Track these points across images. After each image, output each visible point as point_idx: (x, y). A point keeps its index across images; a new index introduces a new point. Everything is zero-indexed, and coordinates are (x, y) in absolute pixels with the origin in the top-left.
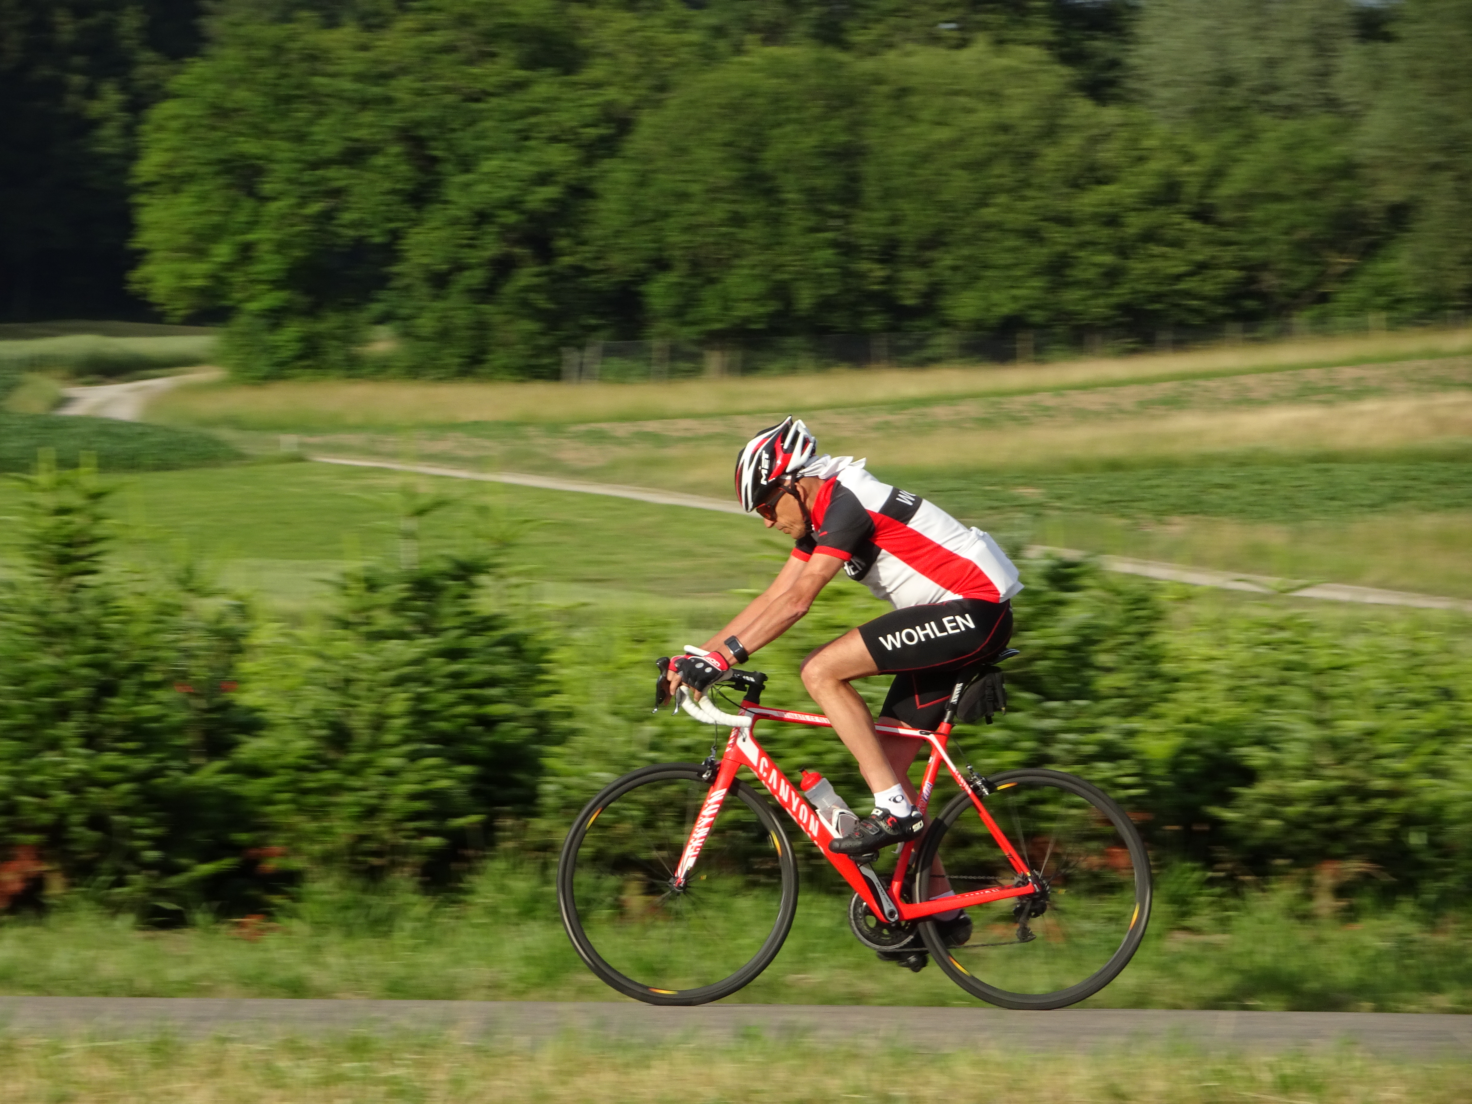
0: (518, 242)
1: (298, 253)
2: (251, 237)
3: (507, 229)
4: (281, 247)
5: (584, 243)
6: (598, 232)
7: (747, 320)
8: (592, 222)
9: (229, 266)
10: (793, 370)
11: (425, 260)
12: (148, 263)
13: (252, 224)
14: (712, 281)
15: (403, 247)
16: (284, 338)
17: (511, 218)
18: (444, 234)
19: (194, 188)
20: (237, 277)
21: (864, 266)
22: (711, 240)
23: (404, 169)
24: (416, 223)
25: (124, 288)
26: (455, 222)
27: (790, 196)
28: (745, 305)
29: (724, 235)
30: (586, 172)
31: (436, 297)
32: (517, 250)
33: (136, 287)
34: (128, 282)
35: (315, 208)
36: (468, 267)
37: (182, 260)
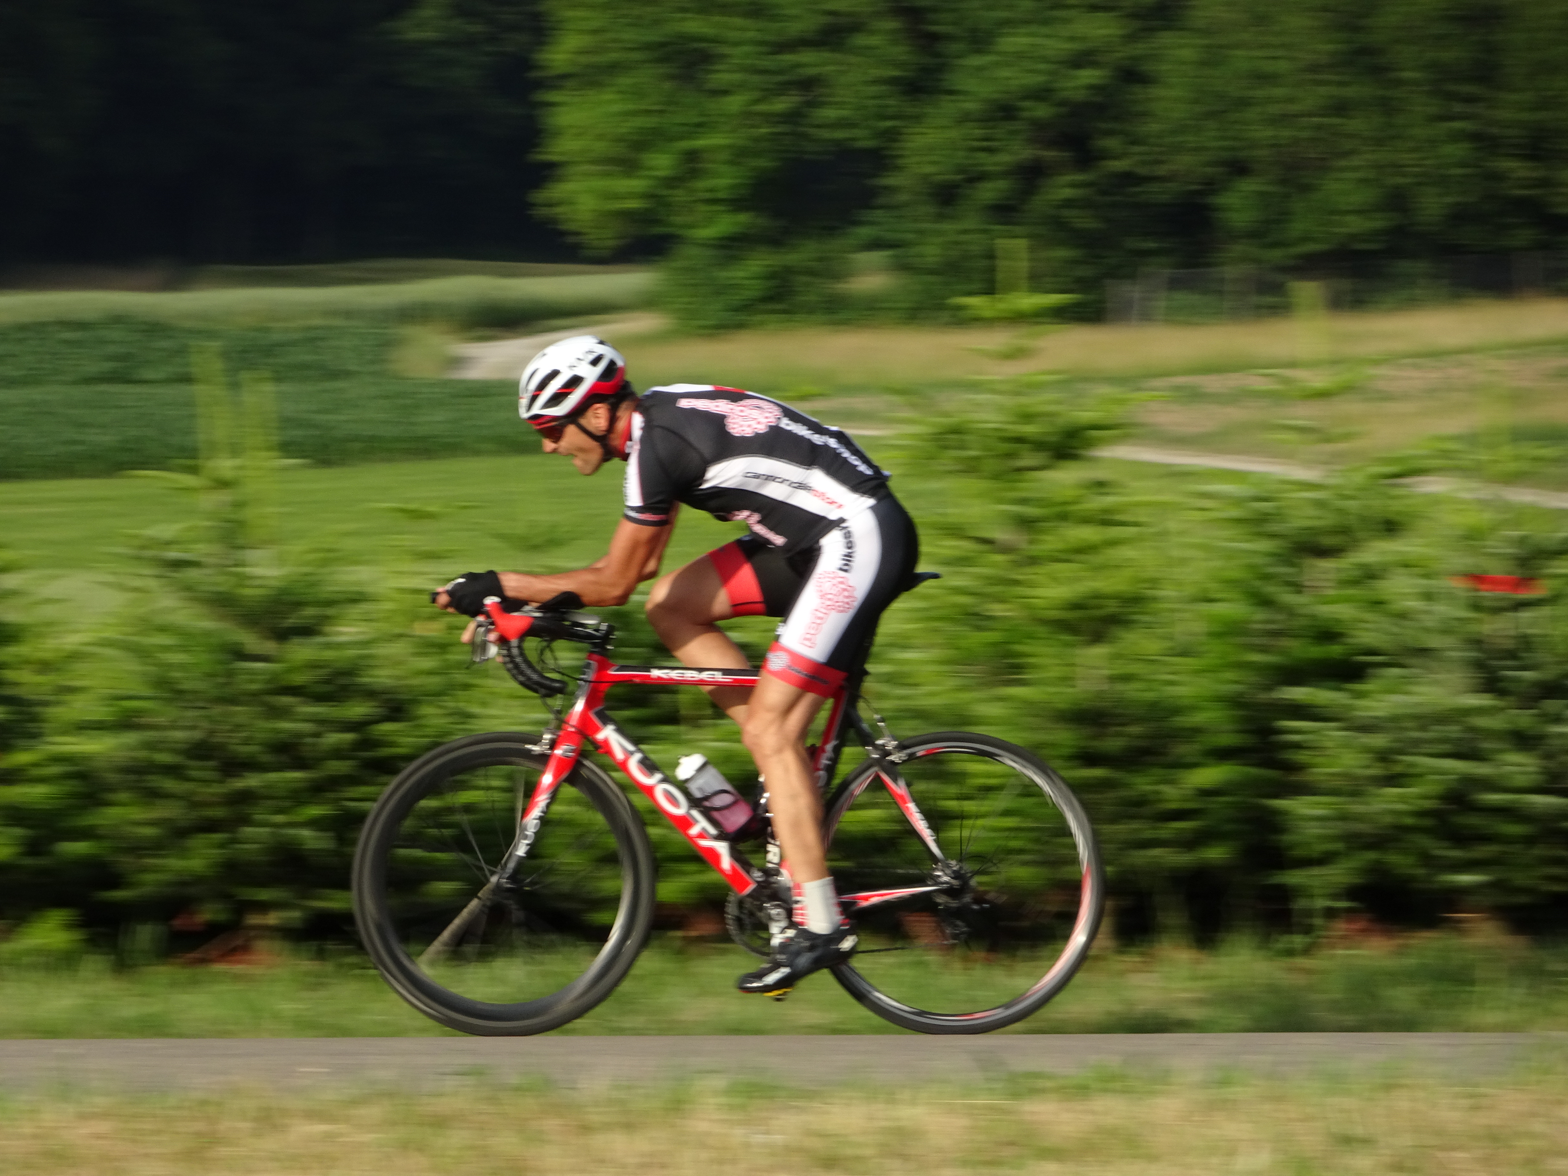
0: (1051, 144)
1: (763, 163)
2: (700, 143)
3: (1038, 125)
4: (739, 155)
5: (1136, 141)
6: (1154, 127)
7: (1353, 237)
8: (1144, 114)
9: (671, 182)
10: (1412, 304)
11: (929, 169)
12: (560, 179)
13: (700, 128)
14: (1306, 189)
15: (899, 153)
16: (741, 274)
17: (1042, 111)
18: (954, 134)
19: (625, 81)
20: (679, 195)
21: (1506, 165)
22: (1305, 134)
23: (901, 52)
24: (917, 118)
25: (529, 212)
26: (965, 118)
27: (1407, 75)
28: (1350, 219)
29: (1319, 127)
30: (1139, 49)
31: (941, 217)
32: (1050, 154)
33: (544, 211)
34: (533, 205)
35: (781, 105)
36: (982, 177)
37: (607, 175)
